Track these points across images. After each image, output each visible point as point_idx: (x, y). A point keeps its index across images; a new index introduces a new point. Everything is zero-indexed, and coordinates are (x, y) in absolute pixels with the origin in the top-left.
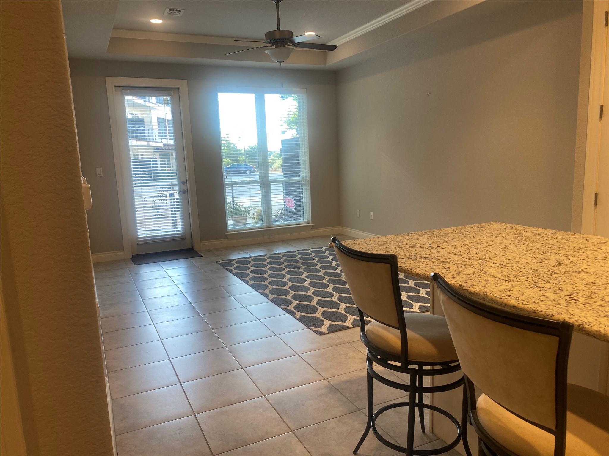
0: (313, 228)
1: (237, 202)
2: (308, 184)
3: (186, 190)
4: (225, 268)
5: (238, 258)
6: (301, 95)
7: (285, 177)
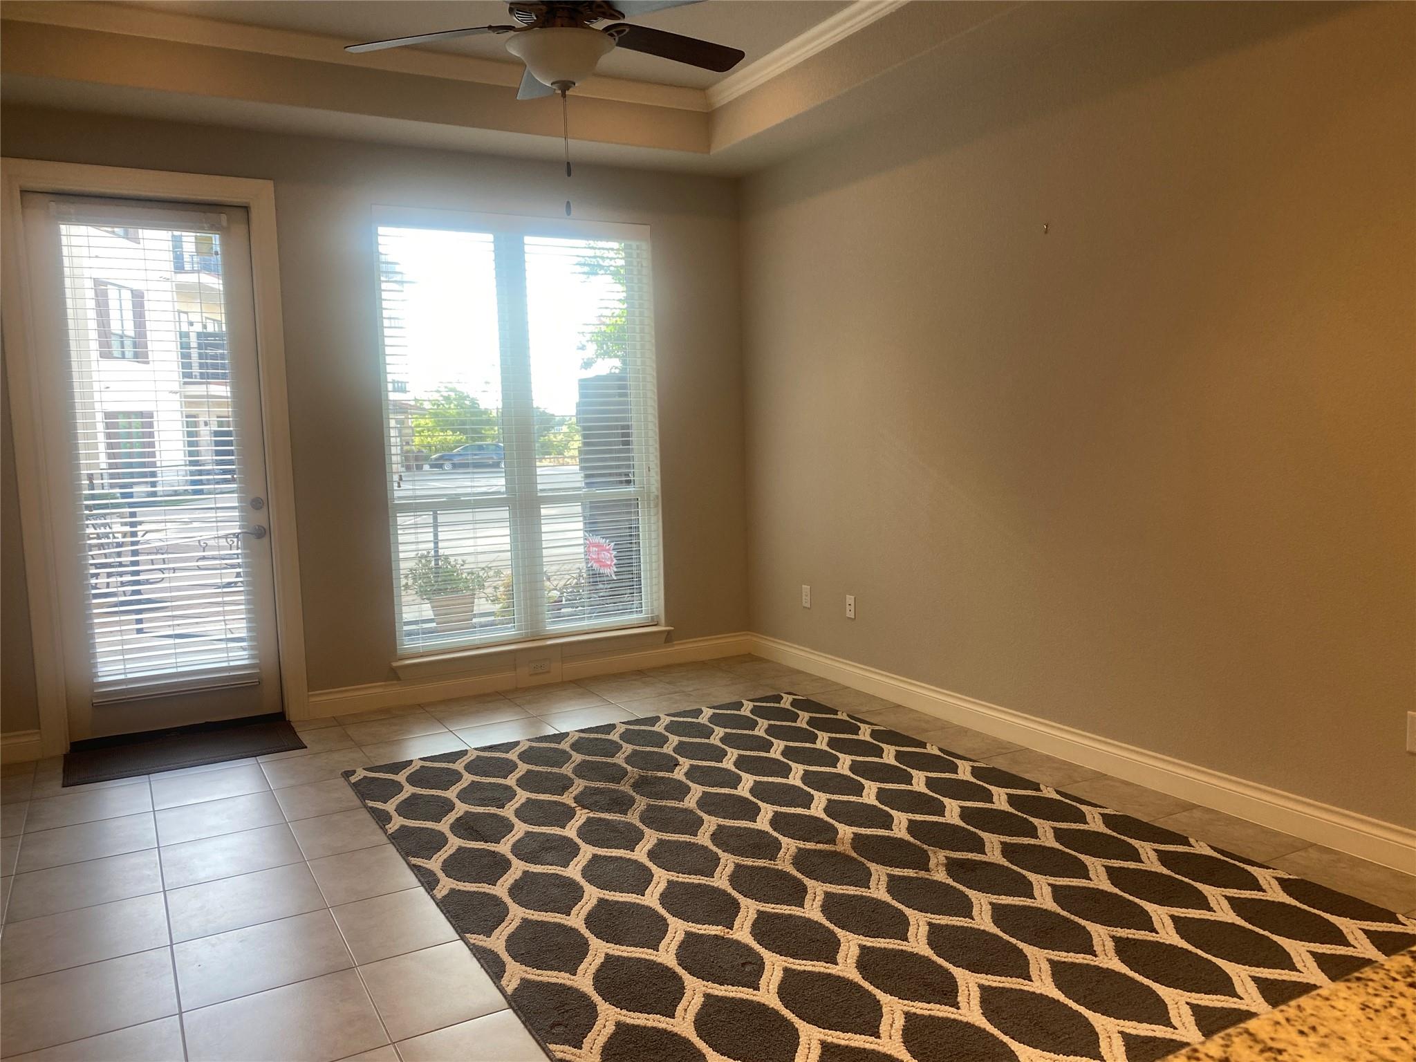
0: (668, 637)
1: (447, 552)
2: (656, 506)
3: (266, 527)
4: (366, 806)
5: (421, 759)
6: (634, 244)
7: (588, 485)
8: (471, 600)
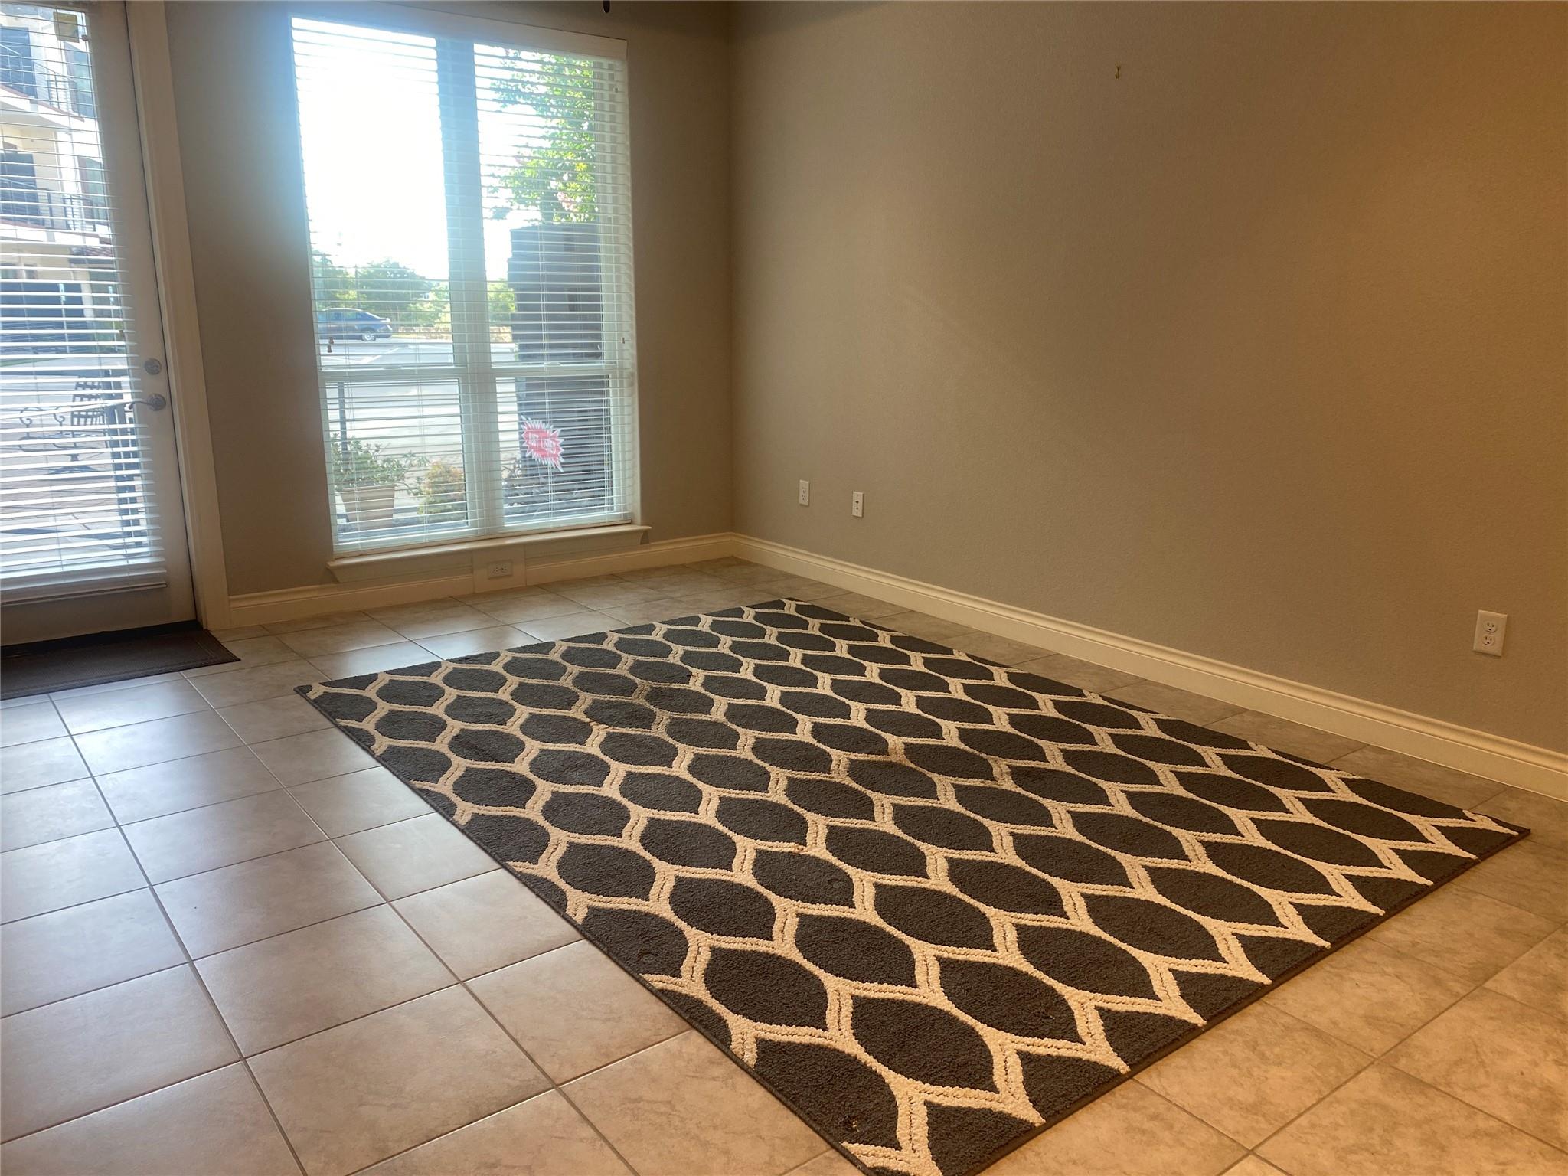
0: (645, 538)
1: (357, 434)
2: (631, 384)
3: (166, 396)
4: (337, 726)
5: (387, 672)
6: (605, 62)
7: (523, 357)
8: (390, 493)
